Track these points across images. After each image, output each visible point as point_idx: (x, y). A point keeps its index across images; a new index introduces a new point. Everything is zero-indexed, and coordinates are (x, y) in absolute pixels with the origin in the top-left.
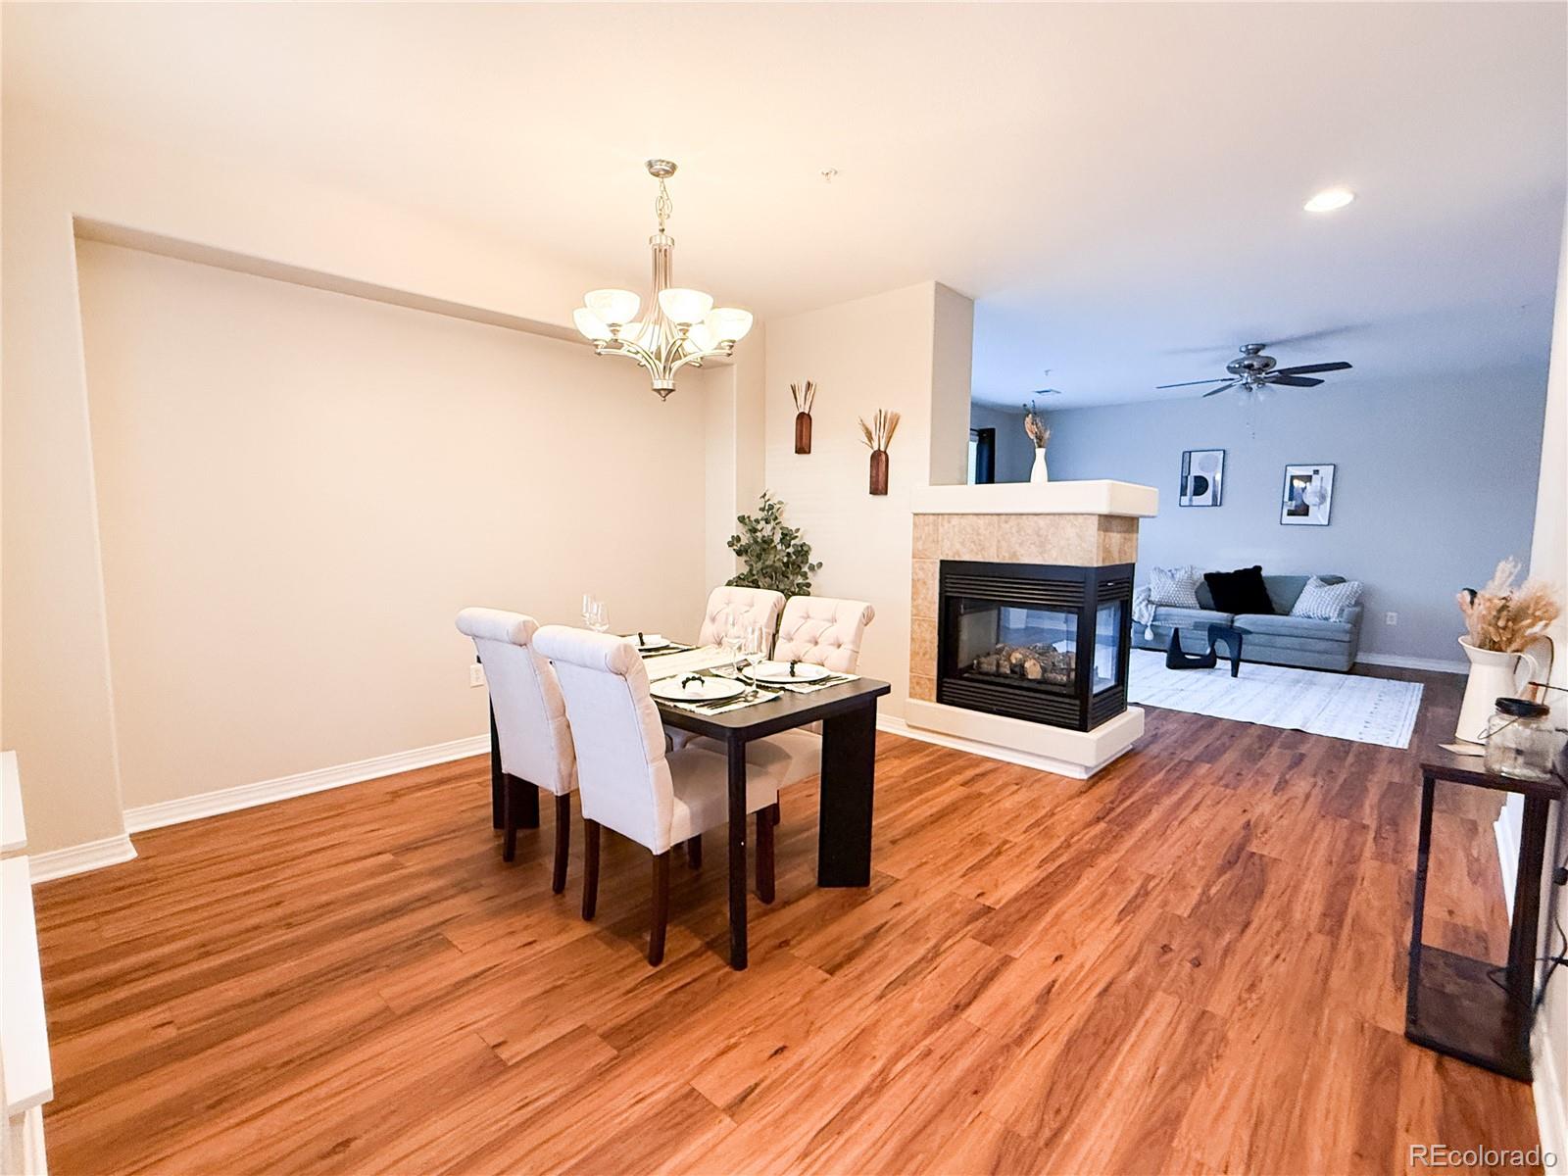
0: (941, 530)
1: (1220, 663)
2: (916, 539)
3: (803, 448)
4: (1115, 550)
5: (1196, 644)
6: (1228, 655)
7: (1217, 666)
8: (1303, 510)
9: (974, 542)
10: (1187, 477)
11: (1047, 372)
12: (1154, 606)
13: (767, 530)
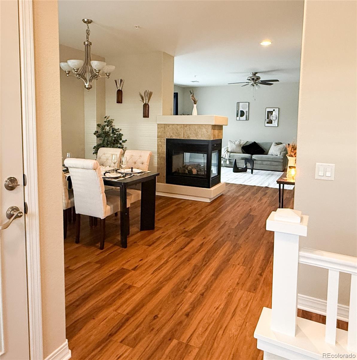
0: (166, 129)
1: (248, 170)
2: (158, 132)
3: (119, 101)
4: (216, 135)
5: (241, 165)
6: (250, 168)
7: (247, 171)
8: (270, 122)
9: (176, 133)
10: (238, 111)
11: (195, 76)
12: (229, 153)
13: (107, 128)
